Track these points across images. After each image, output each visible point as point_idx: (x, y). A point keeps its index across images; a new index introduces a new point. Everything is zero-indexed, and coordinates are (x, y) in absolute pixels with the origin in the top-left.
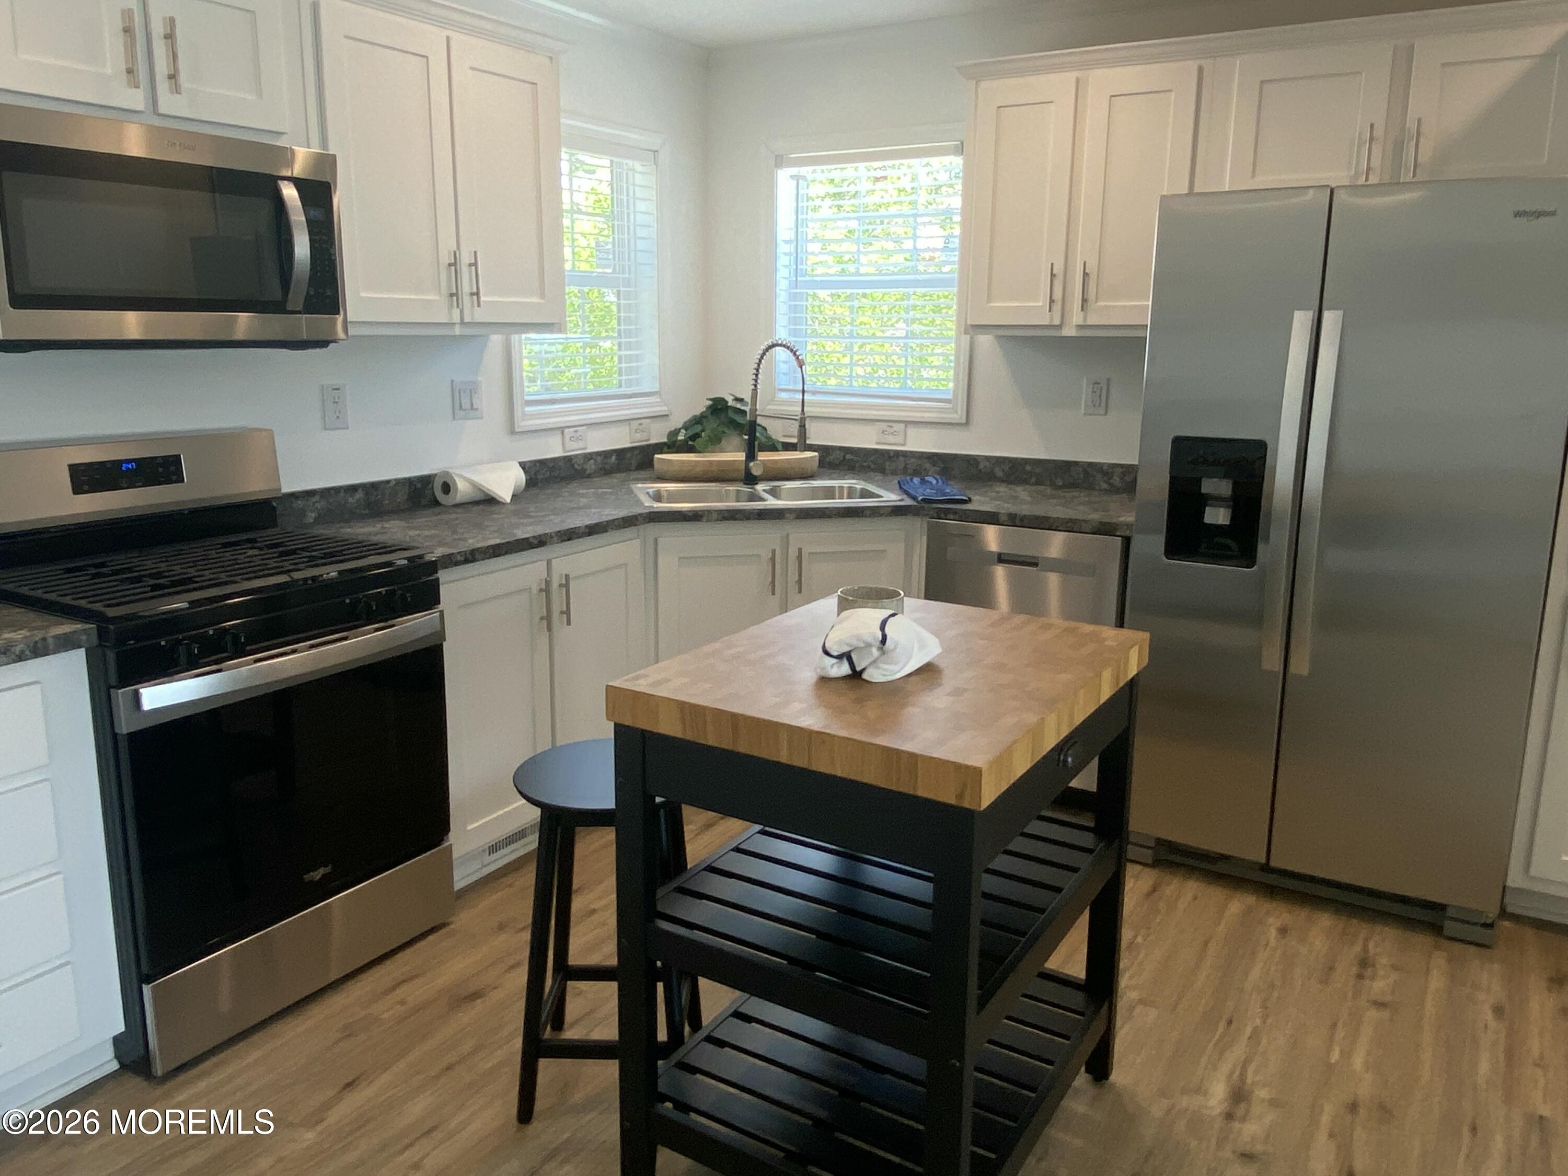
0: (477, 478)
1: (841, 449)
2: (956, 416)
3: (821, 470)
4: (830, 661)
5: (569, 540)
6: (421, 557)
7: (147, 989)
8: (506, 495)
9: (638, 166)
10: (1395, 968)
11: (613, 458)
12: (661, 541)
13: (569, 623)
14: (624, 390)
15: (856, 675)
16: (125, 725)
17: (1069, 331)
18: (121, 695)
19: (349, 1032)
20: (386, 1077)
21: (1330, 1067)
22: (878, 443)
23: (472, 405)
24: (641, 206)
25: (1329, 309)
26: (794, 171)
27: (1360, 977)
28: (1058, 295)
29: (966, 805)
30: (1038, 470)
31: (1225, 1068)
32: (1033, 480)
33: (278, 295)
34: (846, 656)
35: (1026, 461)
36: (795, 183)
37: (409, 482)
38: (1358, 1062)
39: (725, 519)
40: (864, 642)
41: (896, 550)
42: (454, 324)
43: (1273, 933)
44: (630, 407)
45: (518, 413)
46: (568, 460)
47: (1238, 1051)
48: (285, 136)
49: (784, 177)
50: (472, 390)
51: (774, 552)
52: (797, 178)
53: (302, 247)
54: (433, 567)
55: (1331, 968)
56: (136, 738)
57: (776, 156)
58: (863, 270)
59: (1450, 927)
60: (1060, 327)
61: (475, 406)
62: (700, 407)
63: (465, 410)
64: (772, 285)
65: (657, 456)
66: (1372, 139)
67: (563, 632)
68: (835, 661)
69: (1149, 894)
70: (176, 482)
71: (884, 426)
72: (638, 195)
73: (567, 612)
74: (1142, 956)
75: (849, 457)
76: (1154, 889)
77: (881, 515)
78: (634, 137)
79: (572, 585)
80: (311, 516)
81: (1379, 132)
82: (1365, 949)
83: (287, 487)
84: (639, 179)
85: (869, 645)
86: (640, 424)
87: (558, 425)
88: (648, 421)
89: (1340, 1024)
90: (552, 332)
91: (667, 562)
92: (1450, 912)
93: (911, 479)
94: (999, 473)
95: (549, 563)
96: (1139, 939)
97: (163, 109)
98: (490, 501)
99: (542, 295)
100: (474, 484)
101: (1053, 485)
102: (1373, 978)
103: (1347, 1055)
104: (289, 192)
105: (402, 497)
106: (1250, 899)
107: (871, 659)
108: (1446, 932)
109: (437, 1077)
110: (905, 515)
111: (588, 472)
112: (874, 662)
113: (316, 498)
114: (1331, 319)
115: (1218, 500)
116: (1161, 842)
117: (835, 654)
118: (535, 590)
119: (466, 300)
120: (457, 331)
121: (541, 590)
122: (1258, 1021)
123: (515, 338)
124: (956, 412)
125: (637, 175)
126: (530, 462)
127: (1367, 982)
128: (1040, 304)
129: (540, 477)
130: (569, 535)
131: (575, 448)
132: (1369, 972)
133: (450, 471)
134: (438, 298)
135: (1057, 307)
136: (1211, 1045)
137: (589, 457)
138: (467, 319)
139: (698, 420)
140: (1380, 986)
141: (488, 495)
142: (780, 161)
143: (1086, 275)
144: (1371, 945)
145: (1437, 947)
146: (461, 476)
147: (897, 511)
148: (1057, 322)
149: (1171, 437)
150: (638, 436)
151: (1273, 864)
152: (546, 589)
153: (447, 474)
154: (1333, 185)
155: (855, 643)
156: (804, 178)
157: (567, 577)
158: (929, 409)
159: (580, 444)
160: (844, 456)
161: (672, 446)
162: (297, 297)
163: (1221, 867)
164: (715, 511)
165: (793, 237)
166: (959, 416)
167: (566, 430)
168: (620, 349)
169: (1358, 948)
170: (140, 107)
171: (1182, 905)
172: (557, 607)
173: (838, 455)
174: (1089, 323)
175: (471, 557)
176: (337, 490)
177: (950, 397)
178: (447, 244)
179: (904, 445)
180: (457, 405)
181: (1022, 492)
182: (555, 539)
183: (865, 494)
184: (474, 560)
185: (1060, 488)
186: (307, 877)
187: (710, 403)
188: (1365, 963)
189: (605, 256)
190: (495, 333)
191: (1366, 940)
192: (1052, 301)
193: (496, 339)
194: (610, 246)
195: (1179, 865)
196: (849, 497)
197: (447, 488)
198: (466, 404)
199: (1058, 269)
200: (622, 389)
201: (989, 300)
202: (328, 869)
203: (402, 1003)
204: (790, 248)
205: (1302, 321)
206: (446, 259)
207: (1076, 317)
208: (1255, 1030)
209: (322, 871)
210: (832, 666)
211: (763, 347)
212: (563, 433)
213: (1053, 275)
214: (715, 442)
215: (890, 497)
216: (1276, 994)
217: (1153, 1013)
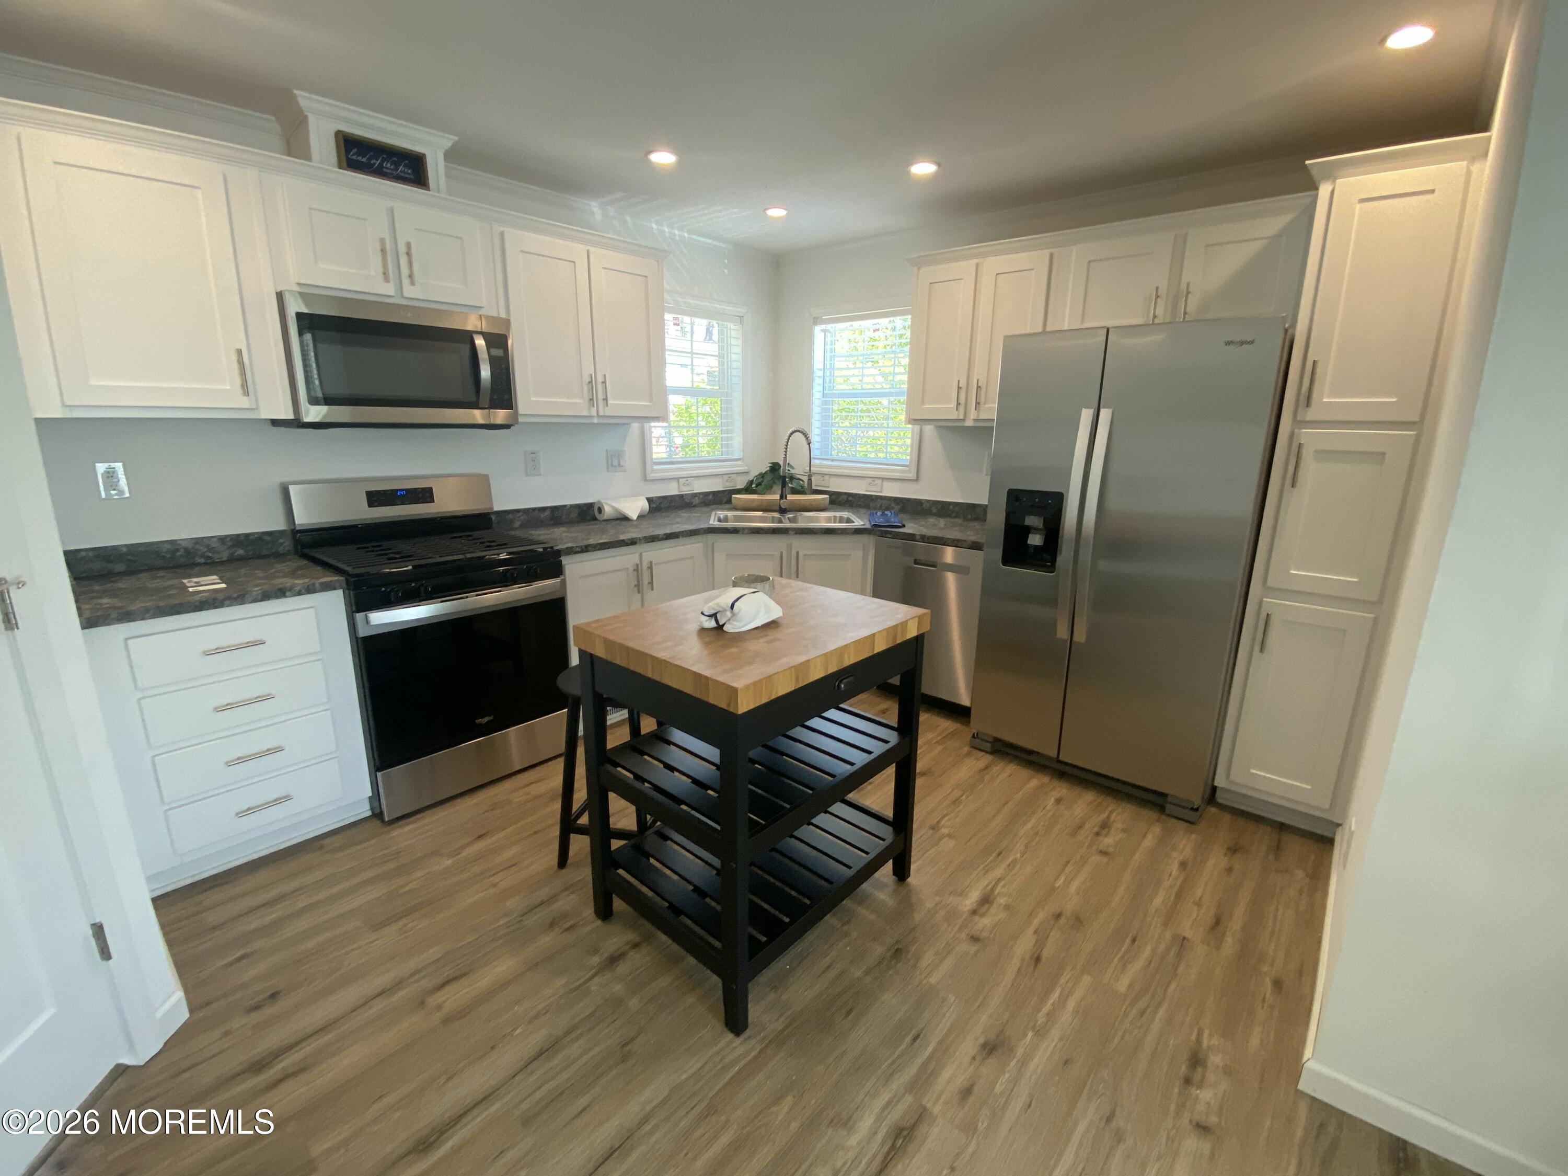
0: (617, 505)
1: (846, 493)
2: (910, 475)
3: (831, 506)
4: (704, 618)
5: (652, 541)
6: (552, 548)
7: (379, 774)
8: (634, 515)
9: (733, 327)
10: (1123, 830)
11: (711, 497)
12: (716, 545)
13: (652, 589)
14: (724, 457)
15: (720, 628)
16: (363, 632)
17: (969, 423)
18: (359, 616)
19: (493, 807)
20: (501, 835)
21: (1053, 889)
22: (866, 491)
23: (619, 464)
24: (735, 350)
25: (1104, 407)
26: (823, 327)
27: (1097, 834)
28: (962, 400)
29: (732, 710)
30: (956, 509)
31: (983, 883)
32: (954, 515)
33: (474, 399)
34: (714, 616)
35: (949, 503)
36: (823, 334)
37: (578, 506)
38: (1073, 888)
39: (754, 533)
40: (723, 608)
41: (858, 555)
42: (594, 416)
43: (1052, 800)
44: (719, 467)
45: (648, 469)
46: (681, 497)
47: (998, 872)
48: (483, 309)
49: (818, 330)
50: (619, 455)
51: (782, 553)
52: (824, 331)
53: (485, 372)
54: (558, 553)
55: (1080, 827)
56: (367, 639)
57: (814, 318)
58: (864, 386)
59: (1169, 808)
60: (963, 420)
61: (621, 464)
62: (765, 468)
63: (615, 466)
64: (810, 395)
65: (733, 496)
66: (1157, 297)
67: (649, 595)
68: (708, 618)
69: (981, 771)
70: (431, 502)
71: (870, 480)
72: (732, 343)
73: (651, 583)
74: (961, 807)
75: (850, 498)
76: (987, 768)
77: (848, 534)
78: (730, 309)
79: (654, 568)
80: (517, 524)
81: (1163, 291)
82: (1108, 817)
83: (497, 508)
84: (734, 334)
85: (725, 610)
86: (730, 477)
87: (676, 477)
88: (735, 475)
89: (1072, 862)
90: (659, 421)
91: (720, 557)
92: (1169, 799)
93: (876, 513)
94: (934, 511)
95: (641, 554)
96: (964, 797)
97: (406, 294)
98: (625, 519)
99: (651, 401)
100: (616, 510)
101: (965, 519)
102: (1106, 836)
103: (1067, 884)
104: (480, 342)
105: (574, 515)
106: (1046, 779)
107: (727, 619)
108: (1168, 812)
109: (528, 836)
110: (863, 534)
111: (694, 504)
112: (729, 620)
113: (521, 514)
114: (1105, 414)
115: (1036, 530)
116: (997, 740)
117: (707, 614)
118: (631, 569)
119: (601, 403)
120: (595, 421)
121: (634, 570)
122: (1018, 855)
123: (646, 425)
124: (910, 473)
125: (732, 332)
126: (656, 497)
127: (1101, 838)
128: (952, 406)
129: (662, 505)
130: (653, 539)
131: (685, 490)
132: (1104, 832)
133: (602, 501)
134: (582, 401)
135: (962, 408)
136: (983, 866)
137: (695, 495)
138: (601, 414)
139: (762, 475)
140: (1108, 841)
141: (624, 516)
142: (816, 321)
143: (978, 387)
144: (1113, 817)
145: (1158, 820)
146: (607, 504)
147: (858, 531)
148: (961, 417)
149: (1007, 489)
150: (728, 484)
151: (1061, 758)
152: (637, 569)
153: (599, 502)
154: (1109, 326)
155: (718, 609)
156: (828, 331)
157: (651, 563)
158: (893, 471)
159: (689, 488)
160: (847, 498)
161: (748, 490)
162: (485, 399)
163: (1031, 758)
164: (747, 528)
165: (822, 368)
166: (912, 475)
167: (680, 480)
168: (722, 434)
169: (1104, 816)
170: (392, 293)
171: (1001, 777)
172: (646, 579)
173: (845, 497)
174: (981, 417)
175: (586, 549)
176: (534, 509)
177: (908, 464)
178: (588, 370)
179: (881, 492)
180: (610, 464)
181: (942, 522)
182: (643, 541)
183: (849, 521)
184: (587, 551)
185: (970, 520)
186: (478, 721)
187: (771, 465)
188: (1105, 826)
189: (713, 379)
190: (634, 422)
191: (1111, 812)
192: (958, 404)
193: (635, 426)
194: (716, 373)
195: (1008, 754)
196: (840, 522)
197: (600, 510)
198: (615, 463)
199: (963, 384)
200: (724, 456)
201: (923, 403)
202: (491, 718)
203: (528, 794)
204: (821, 374)
205: (1086, 415)
206: (586, 379)
207: (973, 414)
208: (1014, 862)
209: (486, 719)
210: (707, 620)
211: (789, 432)
212: (678, 481)
213: (959, 388)
214: (768, 489)
215: (858, 523)
216: (1038, 839)
217: (952, 843)
